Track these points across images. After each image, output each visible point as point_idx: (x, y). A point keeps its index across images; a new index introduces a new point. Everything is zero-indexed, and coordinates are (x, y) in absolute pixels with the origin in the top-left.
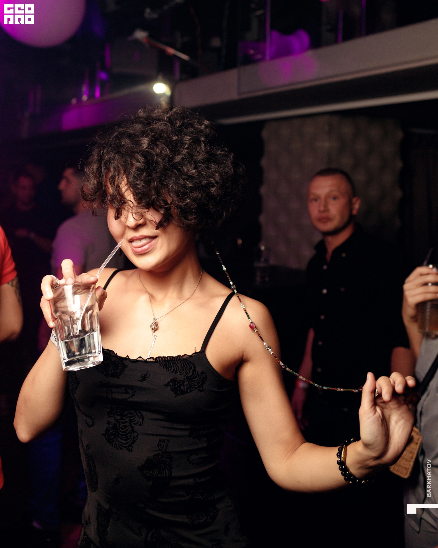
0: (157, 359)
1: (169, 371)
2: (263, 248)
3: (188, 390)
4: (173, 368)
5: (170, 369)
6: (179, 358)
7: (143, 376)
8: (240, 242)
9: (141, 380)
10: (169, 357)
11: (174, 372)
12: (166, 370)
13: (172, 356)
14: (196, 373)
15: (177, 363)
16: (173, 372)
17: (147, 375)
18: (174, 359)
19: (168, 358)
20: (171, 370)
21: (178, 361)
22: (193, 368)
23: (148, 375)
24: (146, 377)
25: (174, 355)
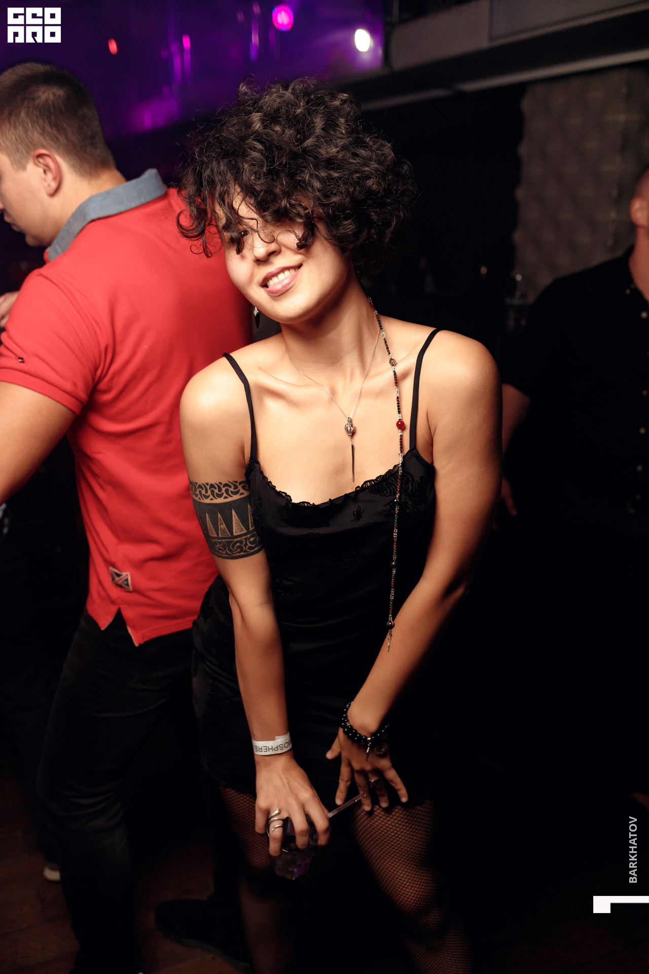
0: (364, 485)
1: (385, 495)
2: (519, 278)
3: (415, 510)
4: (389, 490)
5: (385, 492)
6: (390, 472)
7: (355, 513)
8: (484, 270)
9: (355, 520)
10: (378, 478)
11: (392, 494)
12: (382, 495)
13: (380, 476)
14: (417, 484)
15: (391, 482)
16: (390, 495)
17: (360, 511)
18: (385, 478)
19: (378, 480)
20: (387, 493)
21: (392, 478)
22: (411, 479)
23: (362, 510)
24: (361, 514)
25: (383, 473)
